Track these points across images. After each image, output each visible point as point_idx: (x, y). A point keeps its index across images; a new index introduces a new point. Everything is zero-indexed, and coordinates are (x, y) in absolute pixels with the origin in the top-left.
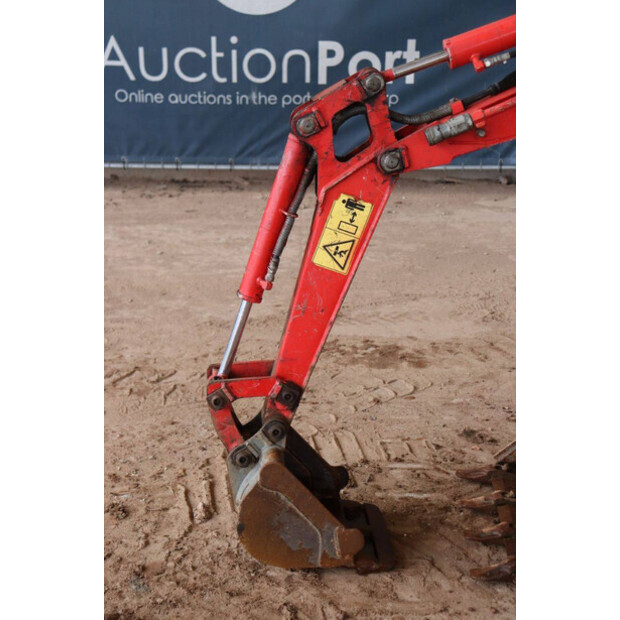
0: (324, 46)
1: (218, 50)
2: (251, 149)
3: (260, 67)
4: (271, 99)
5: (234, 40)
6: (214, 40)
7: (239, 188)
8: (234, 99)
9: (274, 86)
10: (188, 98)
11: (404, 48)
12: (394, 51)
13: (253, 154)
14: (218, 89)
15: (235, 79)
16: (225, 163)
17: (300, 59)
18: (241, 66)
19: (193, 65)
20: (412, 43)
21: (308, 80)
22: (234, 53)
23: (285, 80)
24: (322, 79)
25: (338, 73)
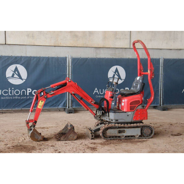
0: (28, 89)
1: (10, 90)
2: (16, 106)
3: (17, 92)
4: (19, 98)
5: (13, 88)
6: (9, 88)
7: (13, 113)
8: (13, 98)
9: (20, 96)
10: (5, 98)
13: (16, 107)
14: (10, 96)
15: (13, 95)
16: (11, 108)
17: (24, 91)
18: (14, 92)
19: (5, 92)
21: (25, 94)
22: (13, 90)
23: (22, 94)
24: (28, 94)
25: (31, 93)
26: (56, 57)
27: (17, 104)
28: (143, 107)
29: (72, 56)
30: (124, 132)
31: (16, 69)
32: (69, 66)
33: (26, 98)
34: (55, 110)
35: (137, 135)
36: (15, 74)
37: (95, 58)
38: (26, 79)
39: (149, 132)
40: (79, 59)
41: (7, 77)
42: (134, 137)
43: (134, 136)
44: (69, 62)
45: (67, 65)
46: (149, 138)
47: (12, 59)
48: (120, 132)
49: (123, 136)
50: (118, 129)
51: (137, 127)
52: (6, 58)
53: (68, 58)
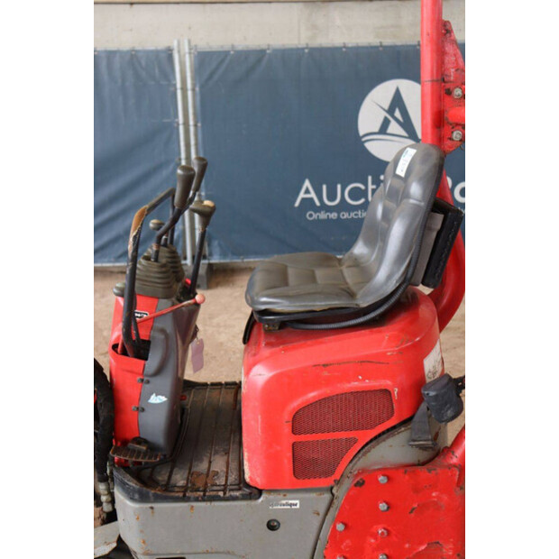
26: (128, 51)
29: (193, 44)
32: (184, 89)
37: (298, 49)
40: (226, 53)
44: (183, 72)
45: (175, 85)
53: (179, 52)
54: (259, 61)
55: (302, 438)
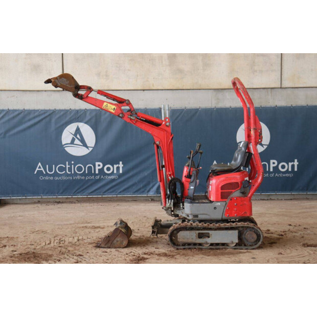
0: (97, 164)
1: (68, 165)
2: (77, 191)
3: (80, 169)
4: (83, 178)
5: (73, 162)
6: (67, 162)
7: (75, 203)
8: (73, 178)
9: (84, 174)
11: (119, 164)
12: (116, 164)
13: (78, 193)
14: (68, 175)
15: (73, 173)
16: (70, 195)
17: (91, 167)
18: (75, 169)
19: (61, 169)
20: (121, 163)
21: (93, 172)
23: (87, 172)
24: (97, 172)
25: (101, 170)
26: (143, 109)
27: (80, 188)
28: (243, 193)
29: (169, 107)
30: (209, 237)
31: (78, 131)
33: (95, 177)
34: (145, 199)
35: (232, 243)
36: (76, 139)
37: (212, 108)
38: (93, 146)
39: (253, 238)
40: (183, 110)
41: (63, 143)
42: (228, 246)
43: (226, 243)
46: (253, 249)
47: (72, 115)
48: (200, 236)
49: (207, 243)
50: (198, 232)
51: (232, 229)
52: (62, 113)
53: (164, 110)
54: (196, 113)
55: (222, 191)
